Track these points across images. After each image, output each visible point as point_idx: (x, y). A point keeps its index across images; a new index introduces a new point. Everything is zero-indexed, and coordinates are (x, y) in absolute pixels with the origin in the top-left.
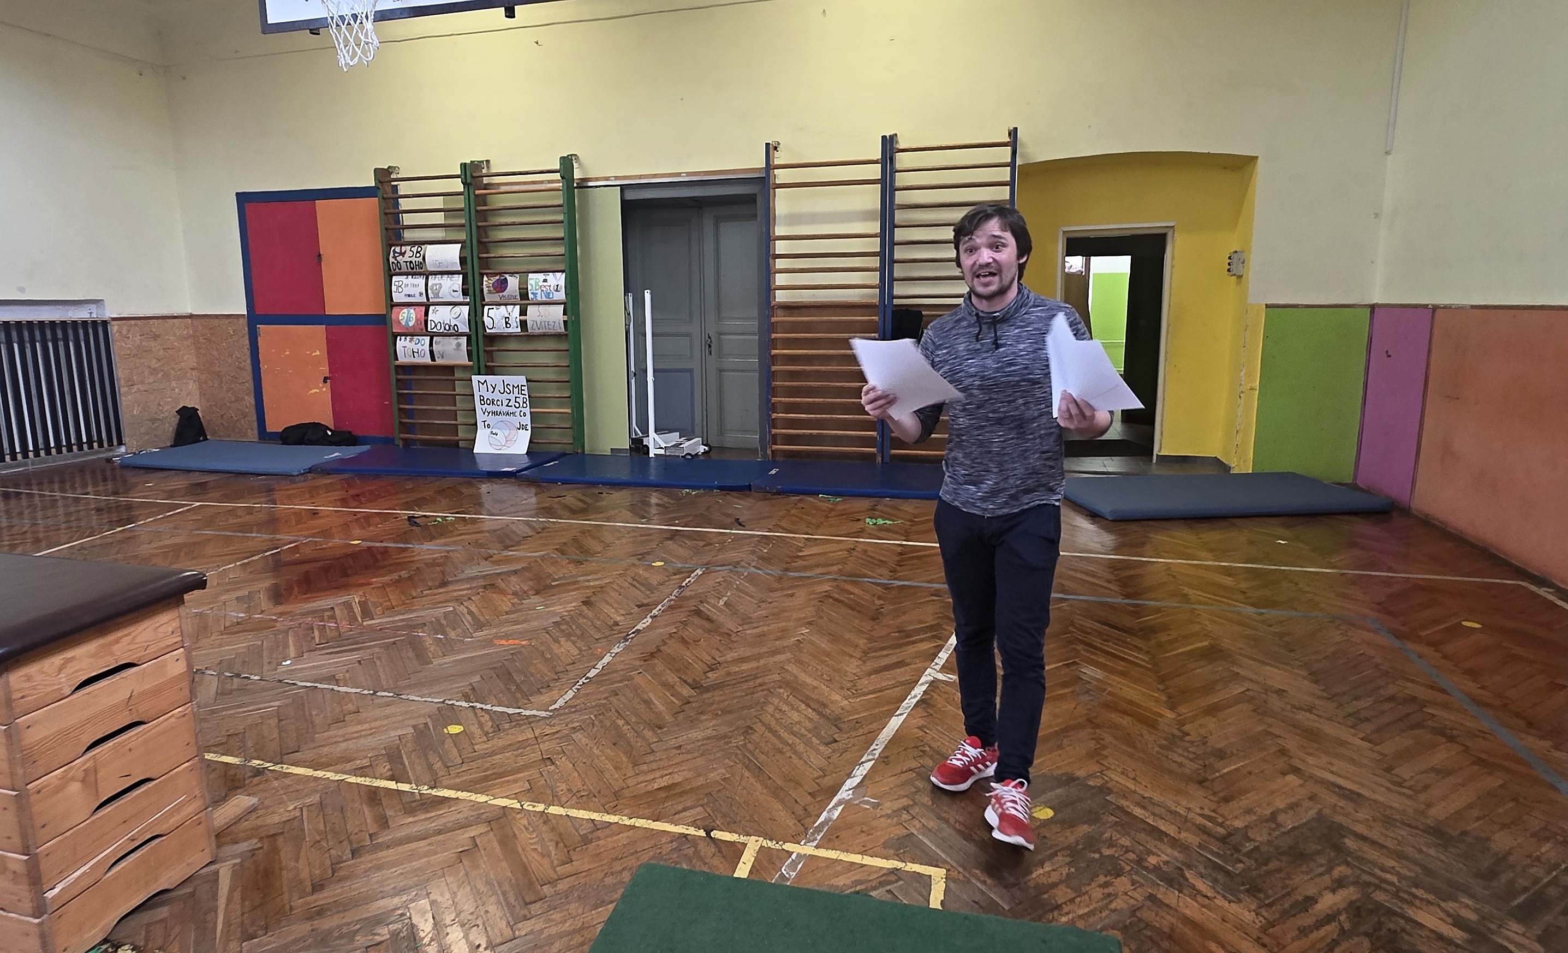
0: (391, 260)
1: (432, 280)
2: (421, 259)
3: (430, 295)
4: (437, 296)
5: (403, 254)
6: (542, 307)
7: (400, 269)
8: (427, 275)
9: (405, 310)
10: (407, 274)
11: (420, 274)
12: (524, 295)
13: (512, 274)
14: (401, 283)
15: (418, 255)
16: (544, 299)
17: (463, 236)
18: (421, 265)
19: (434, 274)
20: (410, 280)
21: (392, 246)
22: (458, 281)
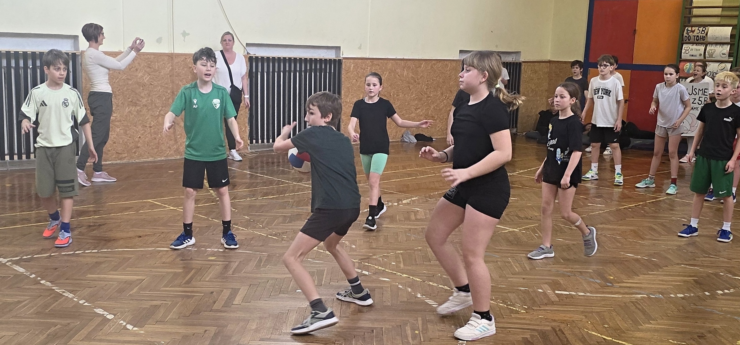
0: (685, 34)
1: (709, 48)
2: (704, 35)
3: (707, 56)
4: (711, 56)
5: (693, 32)
7: (689, 40)
8: (706, 44)
9: (688, 64)
10: (693, 43)
11: (702, 44)
14: (688, 48)
15: (703, 32)
17: (735, 22)
18: (703, 38)
19: (712, 44)
20: (695, 47)
21: (686, 26)
22: (727, 48)
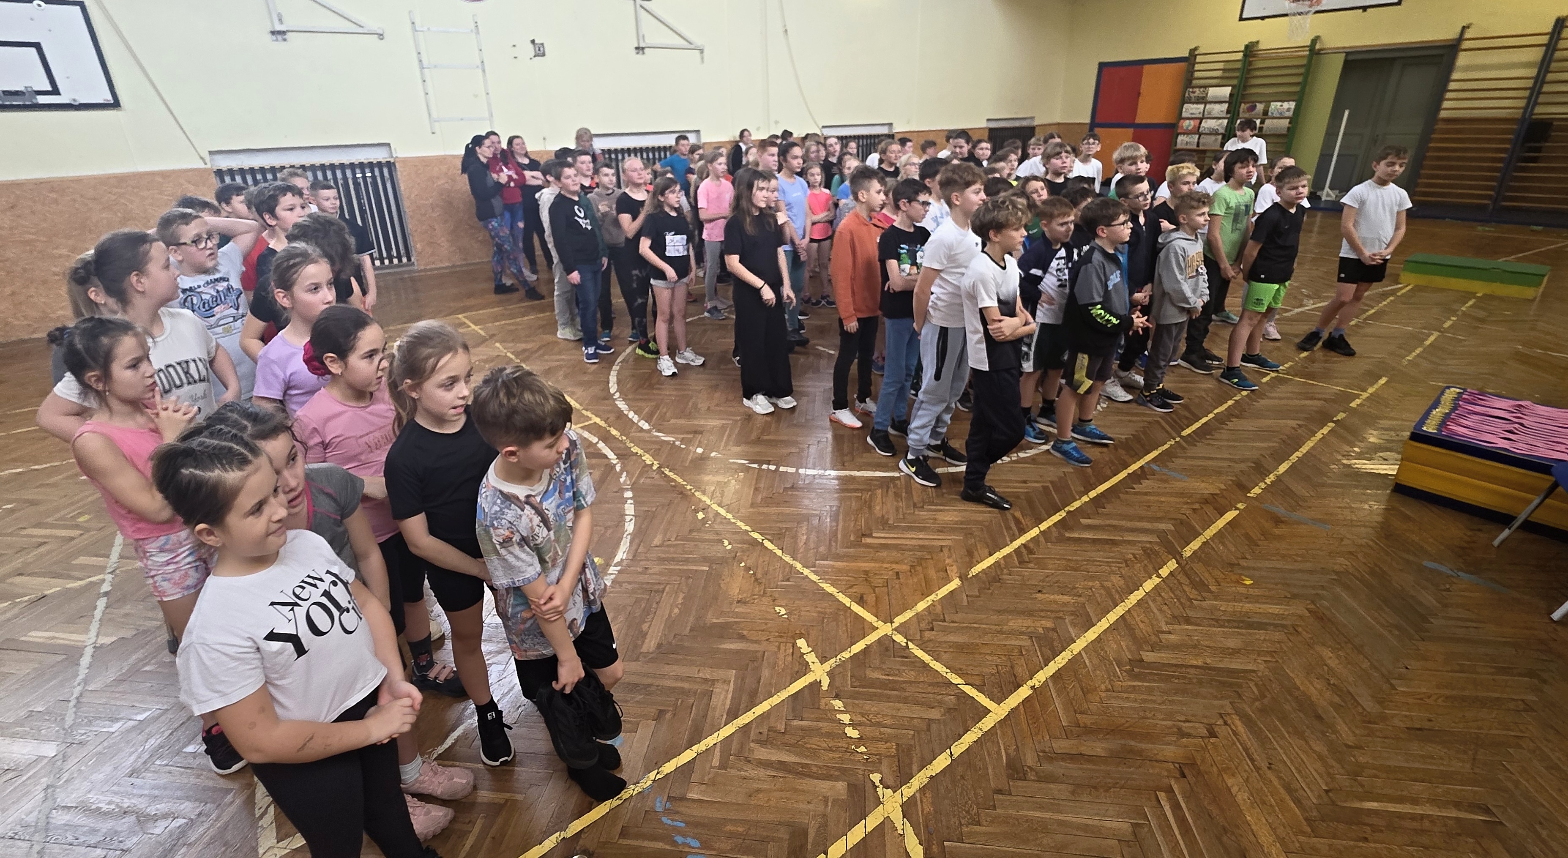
0: (1187, 95)
1: (1208, 106)
2: (1205, 95)
3: (1206, 113)
4: (1209, 113)
5: (1194, 92)
6: (1275, 121)
7: (1190, 100)
8: (1206, 103)
9: (1188, 121)
10: (1193, 103)
11: (1201, 103)
12: (1266, 113)
13: (1260, 102)
14: (1189, 107)
15: (1202, 92)
16: (1278, 116)
17: (1235, 82)
18: (1203, 98)
19: (1211, 102)
20: (1195, 106)
21: (1188, 87)
22: (1225, 106)
